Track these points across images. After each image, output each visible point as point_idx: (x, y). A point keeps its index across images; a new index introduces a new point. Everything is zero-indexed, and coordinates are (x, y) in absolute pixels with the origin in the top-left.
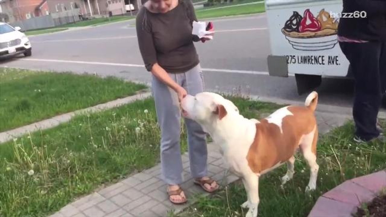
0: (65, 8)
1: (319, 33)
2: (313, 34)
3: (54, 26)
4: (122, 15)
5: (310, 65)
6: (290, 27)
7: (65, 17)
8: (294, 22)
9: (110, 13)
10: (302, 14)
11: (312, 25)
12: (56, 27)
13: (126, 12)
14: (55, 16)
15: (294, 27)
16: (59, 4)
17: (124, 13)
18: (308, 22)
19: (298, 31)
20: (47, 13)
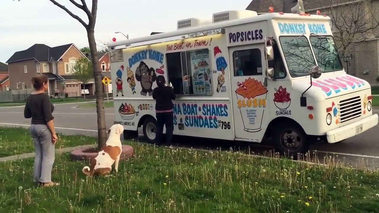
0: (26, 87)
1: (129, 112)
2: (127, 113)
3: (12, 101)
4: (77, 97)
5: (127, 126)
6: (121, 110)
7: (24, 95)
8: (122, 107)
9: (67, 95)
10: (124, 104)
11: (127, 109)
12: (14, 102)
13: (81, 96)
14: (14, 92)
15: (122, 110)
16: (20, 83)
17: (79, 95)
18: (126, 108)
19: (123, 112)
20: (8, 89)
